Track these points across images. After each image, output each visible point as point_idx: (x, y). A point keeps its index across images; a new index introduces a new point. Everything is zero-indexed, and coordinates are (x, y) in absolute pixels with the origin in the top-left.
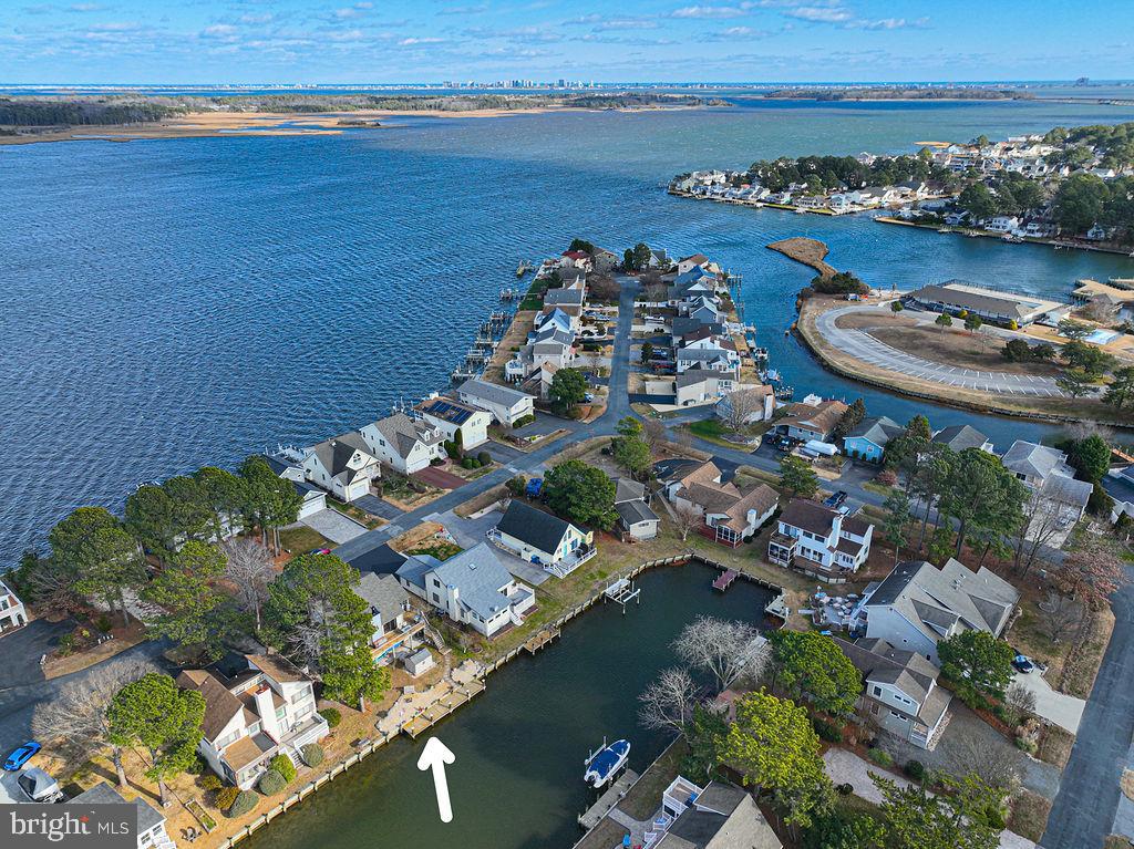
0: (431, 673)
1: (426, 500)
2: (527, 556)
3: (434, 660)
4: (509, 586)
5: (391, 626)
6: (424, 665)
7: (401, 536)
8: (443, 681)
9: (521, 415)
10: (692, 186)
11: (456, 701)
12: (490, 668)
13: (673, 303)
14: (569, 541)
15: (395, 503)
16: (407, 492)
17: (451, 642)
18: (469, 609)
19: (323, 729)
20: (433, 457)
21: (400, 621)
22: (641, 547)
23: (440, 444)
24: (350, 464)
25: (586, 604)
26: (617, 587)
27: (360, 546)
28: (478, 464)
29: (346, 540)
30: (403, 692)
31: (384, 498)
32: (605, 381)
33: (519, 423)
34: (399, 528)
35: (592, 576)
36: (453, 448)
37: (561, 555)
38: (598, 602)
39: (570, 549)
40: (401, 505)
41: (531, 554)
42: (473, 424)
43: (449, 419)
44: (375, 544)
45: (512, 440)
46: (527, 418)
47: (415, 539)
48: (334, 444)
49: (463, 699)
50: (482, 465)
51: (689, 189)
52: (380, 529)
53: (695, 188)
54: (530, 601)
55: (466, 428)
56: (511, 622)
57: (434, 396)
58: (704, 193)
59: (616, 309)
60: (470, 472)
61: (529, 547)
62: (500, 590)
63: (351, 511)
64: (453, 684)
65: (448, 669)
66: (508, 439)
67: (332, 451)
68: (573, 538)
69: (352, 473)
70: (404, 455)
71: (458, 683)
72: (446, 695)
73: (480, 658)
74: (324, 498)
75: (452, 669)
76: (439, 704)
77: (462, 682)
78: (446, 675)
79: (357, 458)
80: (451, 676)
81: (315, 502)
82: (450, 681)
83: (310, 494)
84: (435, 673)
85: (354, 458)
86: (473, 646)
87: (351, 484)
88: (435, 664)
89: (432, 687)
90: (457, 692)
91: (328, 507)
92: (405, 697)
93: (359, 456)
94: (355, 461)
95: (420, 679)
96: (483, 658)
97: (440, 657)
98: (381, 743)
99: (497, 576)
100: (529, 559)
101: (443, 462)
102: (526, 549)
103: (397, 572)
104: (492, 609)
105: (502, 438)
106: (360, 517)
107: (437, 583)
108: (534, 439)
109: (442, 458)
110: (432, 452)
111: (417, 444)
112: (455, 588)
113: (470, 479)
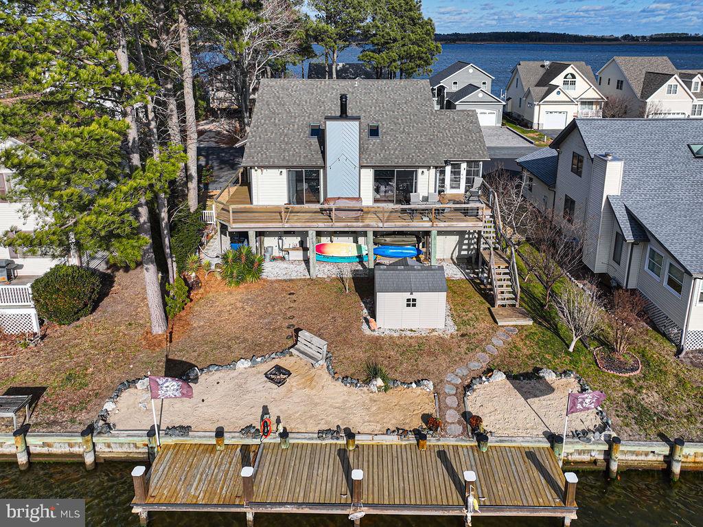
0: (418, 347)
6: (410, 310)
8: (429, 386)
18: (641, 234)
30: (292, 346)
48: (547, 64)
63: (532, 135)
67: (543, 71)
69: (552, 89)
70: (647, 94)
71: (472, 423)
72: (393, 440)
73: (617, 395)
74: (501, 110)
75: (489, 372)
76: (342, 453)
77: (486, 425)
78: (454, 379)
79: (570, 80)
80: (468, 387)
81: (487, 111)
82: (452, 401)
83: (481, 95)
84: (430, 353)
85: (565, 78)
86: (604, 343)
87: (545, 102)
88: (452, 329)
89: (379, 382)
90: (442, 455)
91: (503, 125)
92: (285, 362)
93: (573, 77)
94: (565, 83)
95: (376, 342)
96: (627, 400)
97: (484, 324)
98: (67, 450)
103: (520, 160)
106: (538, 139)
107: (579, 163)
110: (697, 111)
111: (672, 82)
112: (615, 160)
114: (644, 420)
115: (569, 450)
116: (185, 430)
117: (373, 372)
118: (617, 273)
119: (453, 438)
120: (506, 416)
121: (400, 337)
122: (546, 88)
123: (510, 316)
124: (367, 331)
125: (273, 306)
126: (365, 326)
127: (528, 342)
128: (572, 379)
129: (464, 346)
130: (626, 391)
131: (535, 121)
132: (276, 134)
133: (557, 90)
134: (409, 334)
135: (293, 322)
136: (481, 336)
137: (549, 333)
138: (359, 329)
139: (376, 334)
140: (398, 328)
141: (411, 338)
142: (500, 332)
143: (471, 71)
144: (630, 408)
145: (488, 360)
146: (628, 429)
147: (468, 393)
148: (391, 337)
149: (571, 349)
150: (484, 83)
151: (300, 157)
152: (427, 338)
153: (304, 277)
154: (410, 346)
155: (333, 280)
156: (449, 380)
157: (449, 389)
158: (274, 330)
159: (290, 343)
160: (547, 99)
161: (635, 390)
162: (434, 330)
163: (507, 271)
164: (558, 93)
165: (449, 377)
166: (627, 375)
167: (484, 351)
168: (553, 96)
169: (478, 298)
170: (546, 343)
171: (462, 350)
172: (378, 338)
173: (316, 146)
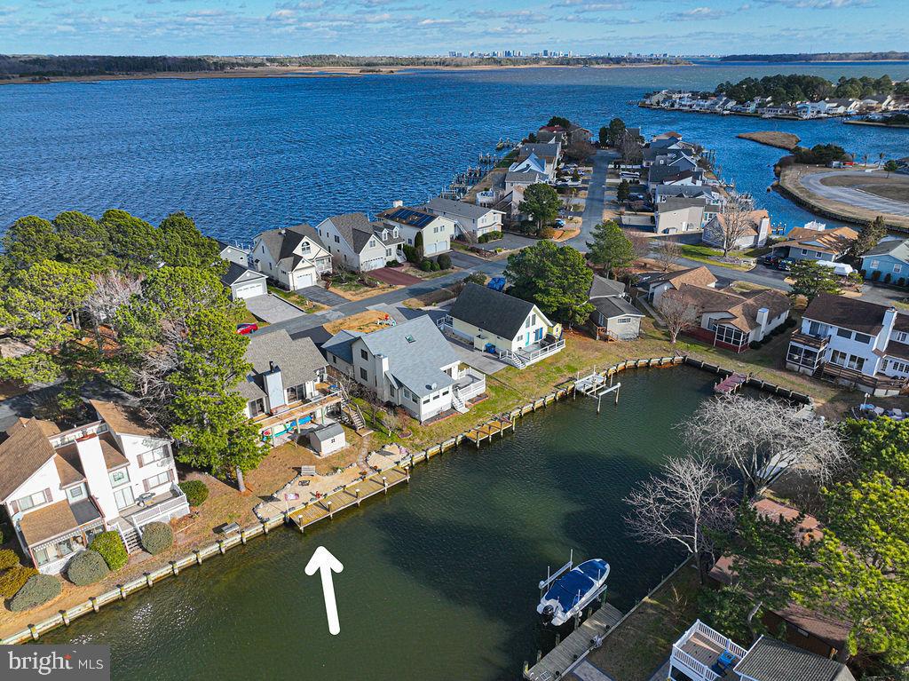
0: (342, 455)
1: (375, 292)
2: (481, 344)
3: (348, 440)
4: (454, 366)
5: (298, 394)
6: (333, 444)
7: (340, 321)
8: (355, 465)
9: (488, 231)
10: (661, 100)
11: (367, 490)
12: (419, 457)
13: (648, 164)
14: (532, 329)
15: (341, 293)
16: (356, 286)
17: (374, 424)
18: (400, 384)
19: (182, 507)
20: (391, 259)
21: (310, 389)
22: (619, 346)
23: (399, 247)
24: (298, 251)
25: (550, 398)
26: (590, 381)
28: (438, 267)
29: (279, 320)
30: (299, 473)
31: (331, 289)
32: (580, 214)
33: (486, 238)
34: (339, 313)
35: (559, 370)
36: (413, 253)
37: (522, 344)
38: (563, 398)
39: (532, 340)
40: (348, 296)
41: (485, 342)
42: (436, 230)
43: (410, 224)
44: (310, 325)
45: (478, 251)
46: (494, 235)
47: (356, 324)
48: (283, 232)
49: (377, 489)
50: (442, 268)
51: (658, 103)
52: (318, 313)
53: (664, 102)
54: (480, 388)
55: (427, 231)
56: (453, 408)
57: (398, 204)
58: (672, 105)
59: (591, 168)
60: (427, 274)
61: (484, 333)
62: (443, 369)
63: (293, 298)
64: (367, 470)
65: (364, 452)
66: (472, 250)
67: (281, 239)
68: (537, 326)
69: (298, 259)
70: (358, 248)
71: (375, 469)
72: (356, 482)
73: (408, 444)
74: (265, 282)
75: (369, 453)
76: (344, 492)
77: (379, 468)
78: (360, 459)
79: (306, 247)
80: (366, 460)
81: (255, 285)
82: (364, 466)
83: (248, 275)
84: (347, 455)
85: (303, 246)
86: (400, 430)
87: (296, 270)
88: (349, 445)
89: (339, 470)
90: (371, 480)
91: (269, 292)
92: (302, 479)
93: (308, 244)
94: (303, 249)
95: (326, 460)
96: (411, 444)
97: (357, 438)
98: (256, 532)
99: (440, 353)
100: (483, 348)
101: (400, 265)
102: (479, 336)
103: (323, 346)
104: (429, 387)
105: (466, 250)
106: (302, 303)
107: (365, 355)
108: (500, 251)
109: (400, 260)
110: (389, 253)
111: (372, 239)
112: (385, 357)
113: (427, 279)
114: (417, 447)
115: (402, 464)
116: (293, 508)
117: (335, 470)
118: (393, 400)
119: (371, 475)
120: (381, 463)
121: (333, 455)
122: (292, 258)
123: (365, 432)
124: (320, 458)
126: (317, 457)
127: (375, 438)
128: (394, 445)
129: (356, 448)
130: (410, 442)
131: (291, 285)
133: (302, 259)
134: (334, 452)
135: (288, 466)
136: (359, 443)
137: (380, 433)
139: (323, 457)
140: (329, 452)
141: (337, 453)
142: (364, 439)
143: (229, 251)
144: (413, 446)
145: (367, 450)
146: (414, 452)
147: (368, 462)
148: (330, 456)
149: (389, 436)
150: (242, 259)
152: (342, 451)
154: (339, 456)
155: (285, 445)
157: (361, 463)
158: (285, 471)
159: (296, 473)
160: (297, 268)
161: (413, 440)
162: (342, 447)
164: (303, 261)
165: (358, 460)
166: (409, 437)
167: (363, 447)
168: (300, 265)
169: (349, 429)
170: (381, 436)
171: (356, 450)
172: (326, 458)
173: (256, 387)
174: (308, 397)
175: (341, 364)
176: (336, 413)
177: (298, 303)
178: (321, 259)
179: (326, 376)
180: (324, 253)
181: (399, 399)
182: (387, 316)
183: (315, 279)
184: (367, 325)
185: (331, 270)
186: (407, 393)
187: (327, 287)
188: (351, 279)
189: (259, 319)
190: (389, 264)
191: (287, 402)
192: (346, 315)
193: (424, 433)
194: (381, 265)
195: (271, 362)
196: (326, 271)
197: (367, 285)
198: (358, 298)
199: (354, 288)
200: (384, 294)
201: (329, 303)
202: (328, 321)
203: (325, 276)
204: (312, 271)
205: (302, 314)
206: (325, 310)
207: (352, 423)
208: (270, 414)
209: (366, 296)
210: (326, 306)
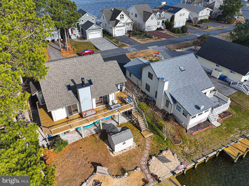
0: (130, 155)
1: (152, 41)
2: (217, 74)
3: (135, 141)
4: (210, 90)
7: (135, 52)
8: (139, 169)
9: (203, 18)
12: (189, 166)
15: (136, 40)
16: (143, 37)
17: (154, 127)
18: (175, 101)
20: (159, 27)
21: (112, 98)
23: (163, 22)
24: (118, 18)
27: (111, 53)
28: (181, 31)
29: (105, 49)
30: (95, 170)
31: (131, 37)
32: (241, 15)
33: (202, 21)
34: (134, 49)
36: (169, 25)
40: (139, 41)
41: (220, 73)
42: (181, 15)
43: (169, 11)
44: (119, 53)
45: (199, 27)
46: (206, 20)
48: (113, 9)
50: (183, 33)
52: (124, 48)
54: (225, 107)
55: (177, 15)
56: (208, 120)
57: (164, 3)
60: (176, 34)
61: (220, 68)
63: (114, 40)
64: (149, 177)
65: (146, 155)
66: (196, 26)
69: (118, 21)
70: (145, 20)
71: (155, 177)
73: (180, 152)
74: (102, 31)
75: (150, 157)
77: (158, 176)
79: (122, 17)
80: (148, 165)
81: (97, 32)
82: (146, 171)
83: (94, 27)
84: (134, 156)
85: (120, 16)
87: (116, 27)
88: (135, 145)
89: (126, 174)
91: (103, 36)
93: (123, 15)
94: (121, 18)
95: (117, 158)
96: (182, 152)
97: (142, 139)
99: (201, 80)
100: (218, 77)
101: (163, 30)
102: (216, 69)
103: (125, 66)
104: (198, 108)
105: (192, 26)
106: (117, 42)
107: (150, 76)
108: (209, 27)
109: (163, 28)
110: (158, 24)
111: (152, 16)
112: (166, 81)
113: (177, 37)
114: (188, 157)
117: (123, 172)
118: (167, 110)
119: (152, 183)
120: (161, 170)
121: (123, 154)
122: (115, 21)
123: (147, 134)
124: (113, 155)
125: (78, 156)
126: (111, 153)
127: (154, 142)
128: (169, 151)
129: (141, 150)
130: (181, 150)
131: (114, 34)
132: (54, 93)
133: (120, 22)
134: (124, 151)
135: (89, 160)
136: (143, 144)
137: (158, 136)
138: (110, 155)
139: (116, 155)
140: (120, 150)
141: (126, 153)
142: (147, 141)
143: (87, 15)
144: (184, 154)
145: (148, 152)
146: (186, 162)
147: (149, 167)
148: (121, 155)
149: (165, 140)
150: (93, 20)
151: (69, 101)
152: (130, 151)
153: (80, 139)
154: (127, 156)
155: (90, 136)
156: (142, 164)
157: (144, 167)
158: (84, 166)
159: (93, 169)
161: (183, 148)
162: (130, 147)
163: (142, 120)
164: (120, 23)
166: (180, 144)
167: (146, 150)
168: (118, 25)
169: (135, 129)
170: (158, 140)
171: (141, 151)
172: (117, 156)
173: (72, 95)
174: (111, 104)
175: (134, 79)
176: (128, 114)
177: (115, 42)
178: (128, 24)
179: (124, 88)
180: (129, 21)
181: (172, 109)
182: (158, 52)
183: (124, 33)
184: (148, 56)
185: (132, 29)
186: (179, 108)
187: (129, 36)
188: (140, 34)
189: (96, 48)
190: (158, 29)
191: (95, 107)
192: (138, 50)
193: (190, 142)
194: (154, 29)
195: (82, 79)
196: (130, 29)
197: (148, 37)
198: (144, 42)
199: (141, 38)
200: (156, 42)
201: (130, 43)
202: (129, 52)
203: (129, 32)
204: (124, 28)
205: (116, 47)
206: (128, 47)
207: (138, 124)
208: (81, 116)
209: (147, 42)
210: (128, 45)
